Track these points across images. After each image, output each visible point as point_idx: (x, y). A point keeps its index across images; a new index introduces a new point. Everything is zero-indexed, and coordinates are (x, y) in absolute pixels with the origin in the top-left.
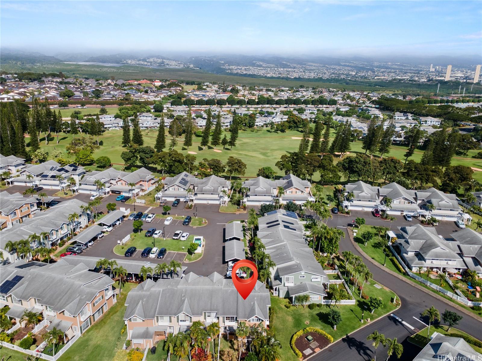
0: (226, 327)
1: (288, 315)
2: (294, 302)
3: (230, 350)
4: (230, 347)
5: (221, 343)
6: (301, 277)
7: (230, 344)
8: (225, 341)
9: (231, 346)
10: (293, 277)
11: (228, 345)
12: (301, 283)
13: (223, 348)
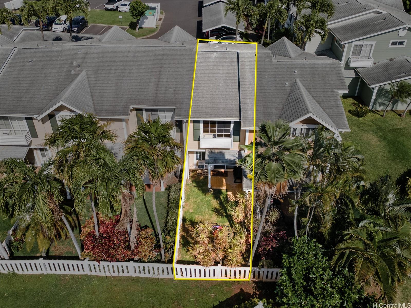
0: (204, 153)
1: (366, 131)
2: (375, 103)
3: (215, 218)
4: (217, 211)
5: (188, 198)
6: (394, 43)
7: (215, 203)
8: (200, 193)
9: (218, 206)
10: (374, 43)
11: (208, 203)
12: (391, 60)
13: (196, 212)
